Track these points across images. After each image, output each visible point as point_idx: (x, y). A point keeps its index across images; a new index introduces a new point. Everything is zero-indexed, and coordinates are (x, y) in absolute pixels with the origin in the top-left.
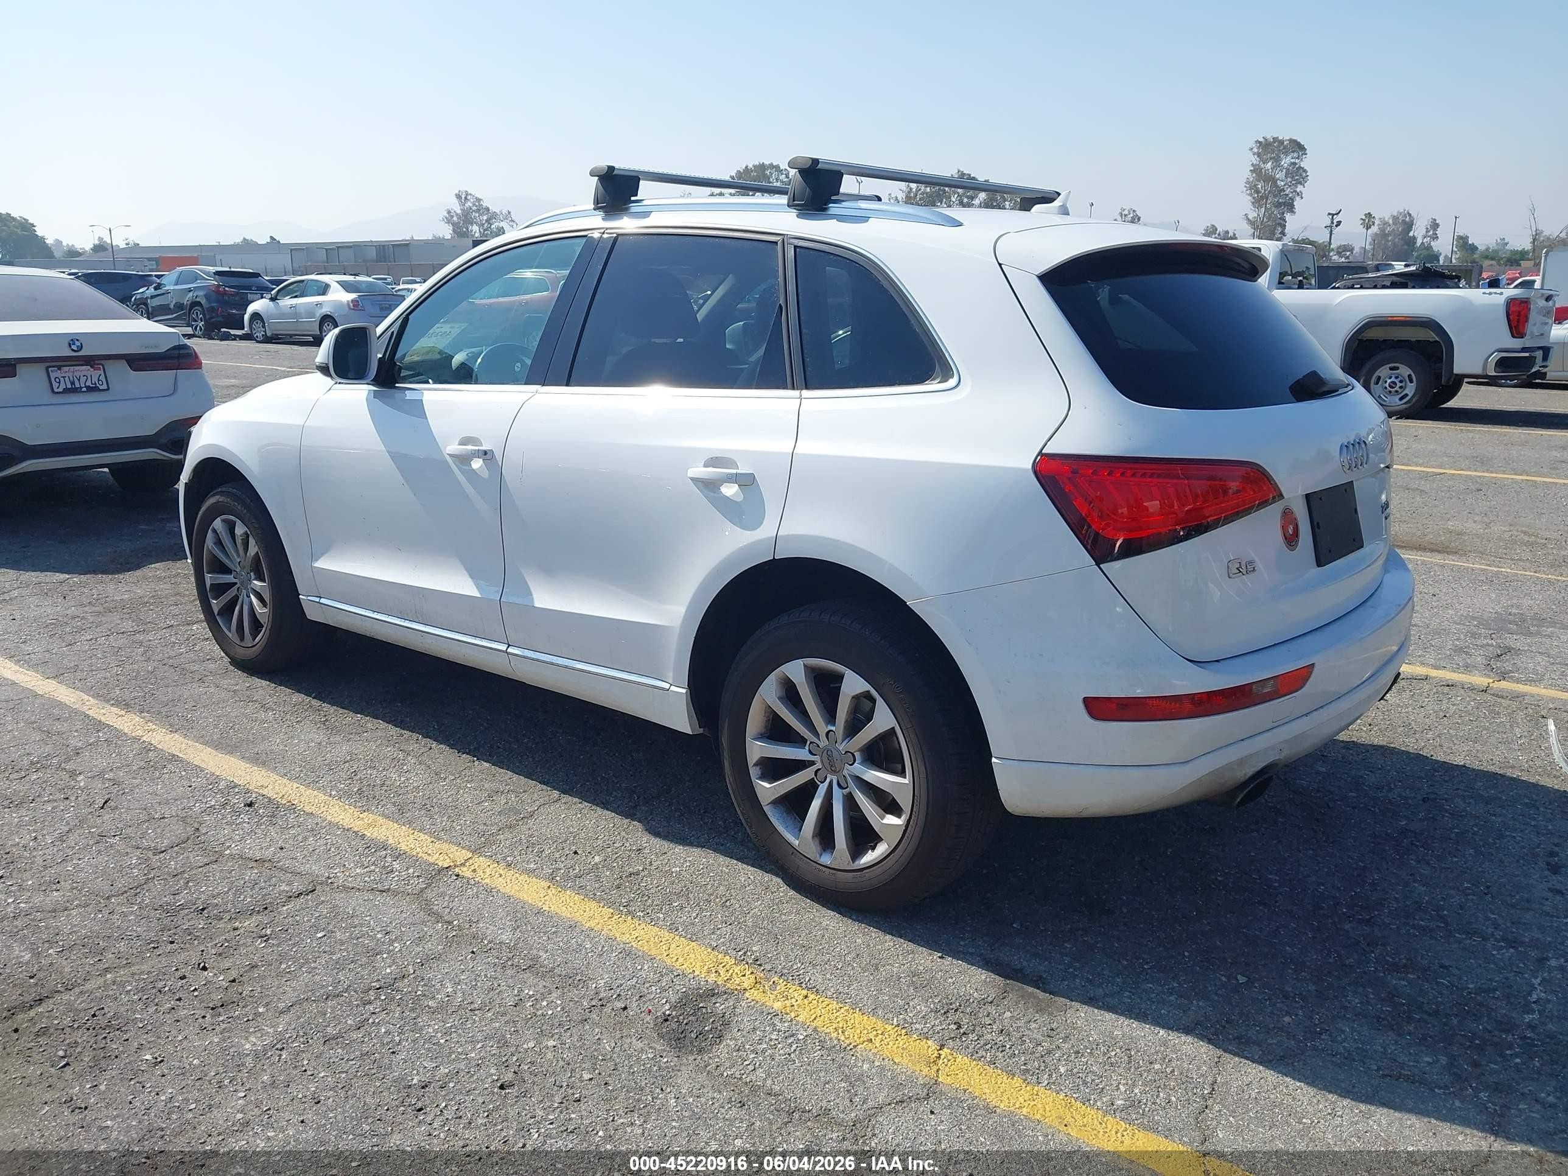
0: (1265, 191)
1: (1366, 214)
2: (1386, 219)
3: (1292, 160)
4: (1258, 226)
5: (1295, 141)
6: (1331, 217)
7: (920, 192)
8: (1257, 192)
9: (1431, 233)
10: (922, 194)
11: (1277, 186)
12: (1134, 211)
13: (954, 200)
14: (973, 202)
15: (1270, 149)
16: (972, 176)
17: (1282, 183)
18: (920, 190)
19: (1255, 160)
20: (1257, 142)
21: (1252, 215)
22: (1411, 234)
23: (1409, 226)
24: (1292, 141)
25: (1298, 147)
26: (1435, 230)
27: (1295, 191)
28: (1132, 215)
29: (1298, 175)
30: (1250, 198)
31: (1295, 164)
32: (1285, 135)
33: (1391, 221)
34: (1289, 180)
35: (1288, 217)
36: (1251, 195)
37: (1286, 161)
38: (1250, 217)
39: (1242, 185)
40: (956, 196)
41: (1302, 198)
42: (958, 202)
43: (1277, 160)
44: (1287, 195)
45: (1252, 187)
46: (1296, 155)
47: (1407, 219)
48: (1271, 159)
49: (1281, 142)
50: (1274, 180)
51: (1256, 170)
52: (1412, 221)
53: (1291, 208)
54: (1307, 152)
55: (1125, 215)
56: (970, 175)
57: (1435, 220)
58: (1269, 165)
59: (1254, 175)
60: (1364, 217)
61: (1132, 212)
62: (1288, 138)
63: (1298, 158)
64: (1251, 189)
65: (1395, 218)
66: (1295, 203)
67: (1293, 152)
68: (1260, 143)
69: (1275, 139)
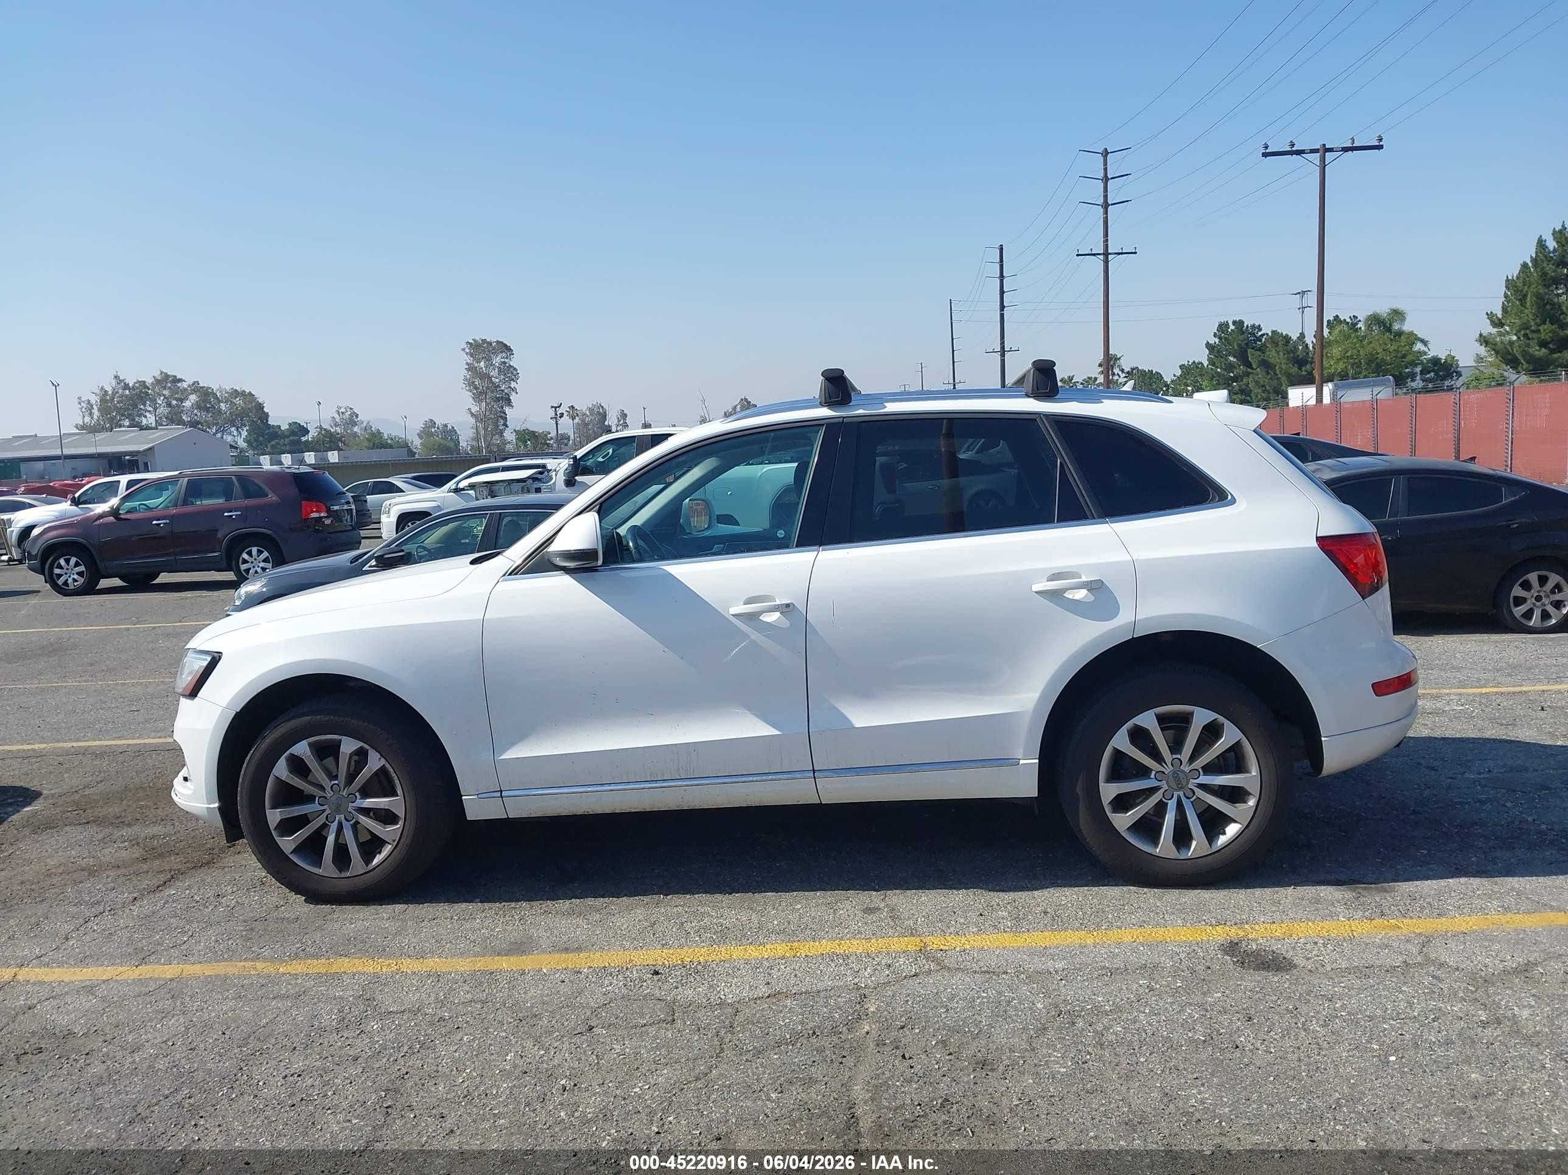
0: (483, 387)
1: (569, 407)
2: (584, 411)
3: (502, 360)
4: (482, 419)
5: (502, 343)
6: (554, 409)
7: (118, 395)
8: (476, 388)
9: (622, 422)
10: (122, 396)
11: (493, 383)
12: (351, 409)
13: (161, 402)
14: (184, 404)
15: (480, 349)
16: (178, 377)
17: (497, 380)
18: (117, 392)
19: (469, 360)
20: (468, 343)
21: (475, 409)
22: (606, 423)
23: (604, 416)
24: (498, 342)
25: (506, 349)
26: (624, 419)
27: (510, 387)
28: (349, 413)
29: (510, 373)
30: (471, 394)
31: (505, 363)
32: (492, 338)
33: (588, 413)
34: (502, 377)
35: (507, 410)
36: (471, 391)
37: (497, 360)
38: (473, 411)
39: (460, 383)
40: (162, 398)
41: (517, 393)
42: (164, 404)
43: (488, 359)
44: (503, 391)
45: (471, 384)
46: (504, 355)
47: (601, 411)
48: (483, 358)
49: (490, 344)
50: (490, 378)
51: (470, 368)
52: (605, 412)
53: (509, 402)
54: (514, 352)
55: (343, 413)
56: (175, 377)
57: (623, 411)
58: (482, 364)
59: (470, 373)
60: (568, 410)
61: (348, 410)
62: (495, 340)
63: (507, 358)
64: (470, 385)
65: (591, 410)
66: (511, 398)
67: (502, 352)
68: (471, 344)
69: (484, 341)
